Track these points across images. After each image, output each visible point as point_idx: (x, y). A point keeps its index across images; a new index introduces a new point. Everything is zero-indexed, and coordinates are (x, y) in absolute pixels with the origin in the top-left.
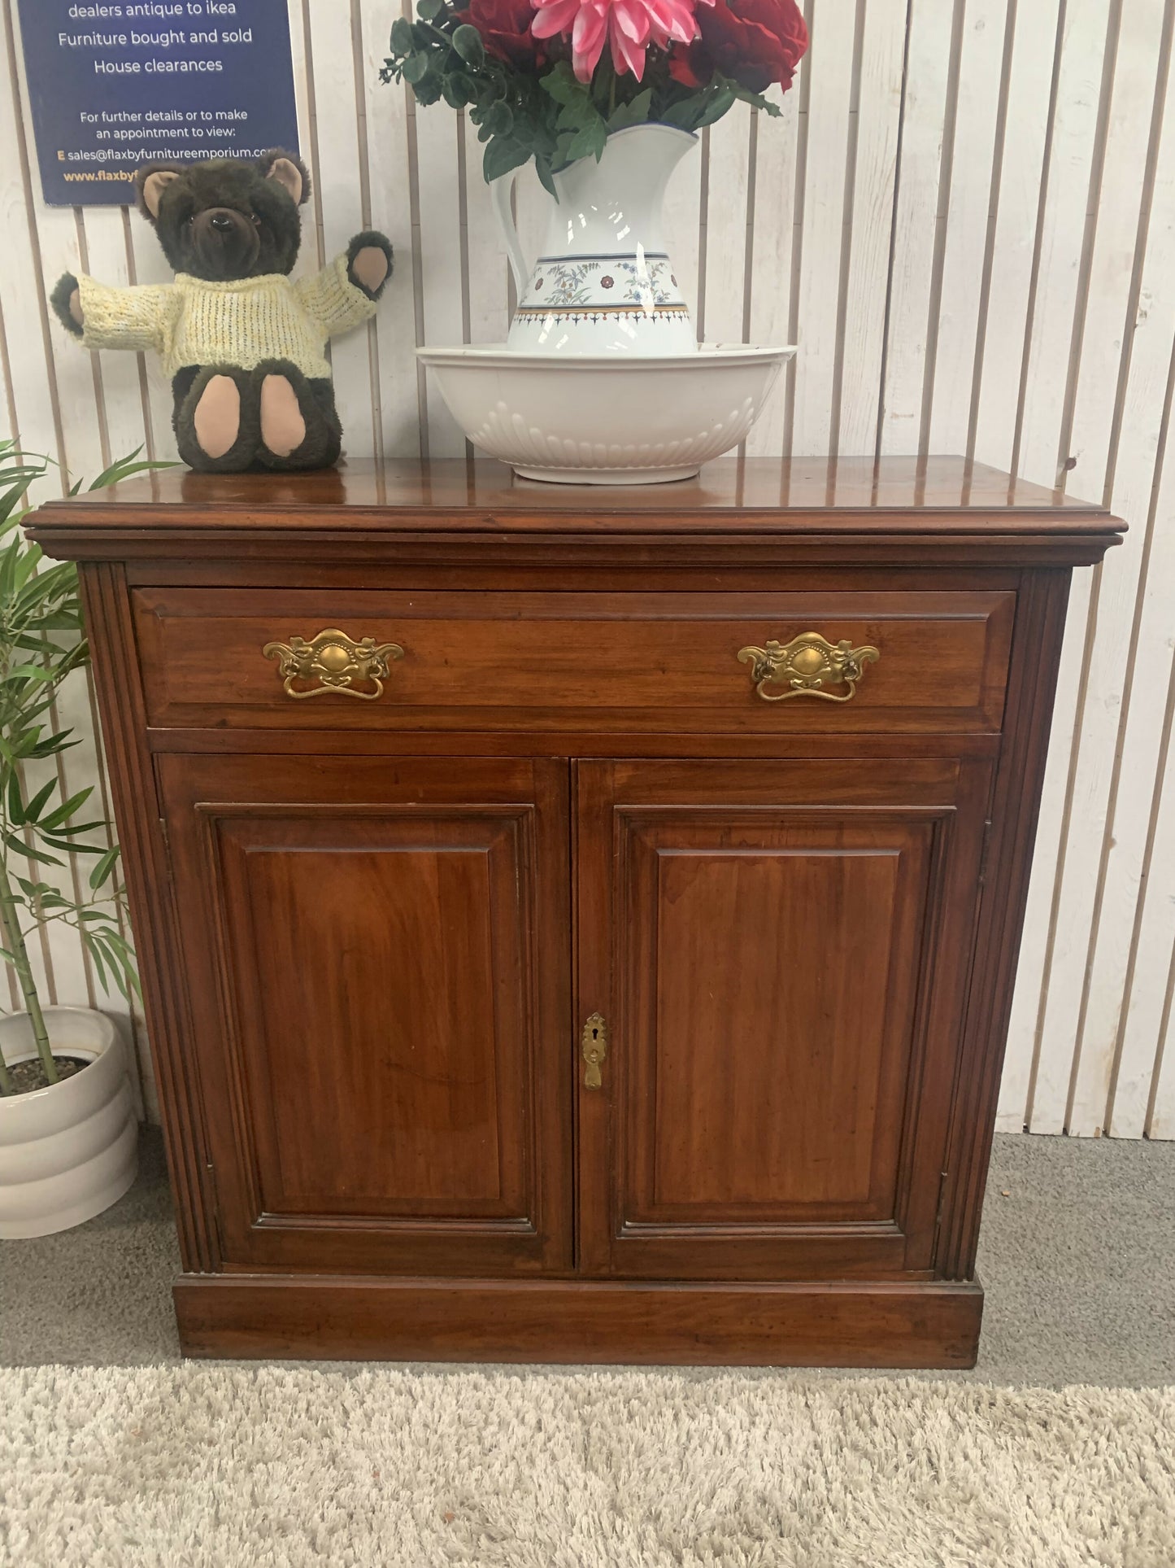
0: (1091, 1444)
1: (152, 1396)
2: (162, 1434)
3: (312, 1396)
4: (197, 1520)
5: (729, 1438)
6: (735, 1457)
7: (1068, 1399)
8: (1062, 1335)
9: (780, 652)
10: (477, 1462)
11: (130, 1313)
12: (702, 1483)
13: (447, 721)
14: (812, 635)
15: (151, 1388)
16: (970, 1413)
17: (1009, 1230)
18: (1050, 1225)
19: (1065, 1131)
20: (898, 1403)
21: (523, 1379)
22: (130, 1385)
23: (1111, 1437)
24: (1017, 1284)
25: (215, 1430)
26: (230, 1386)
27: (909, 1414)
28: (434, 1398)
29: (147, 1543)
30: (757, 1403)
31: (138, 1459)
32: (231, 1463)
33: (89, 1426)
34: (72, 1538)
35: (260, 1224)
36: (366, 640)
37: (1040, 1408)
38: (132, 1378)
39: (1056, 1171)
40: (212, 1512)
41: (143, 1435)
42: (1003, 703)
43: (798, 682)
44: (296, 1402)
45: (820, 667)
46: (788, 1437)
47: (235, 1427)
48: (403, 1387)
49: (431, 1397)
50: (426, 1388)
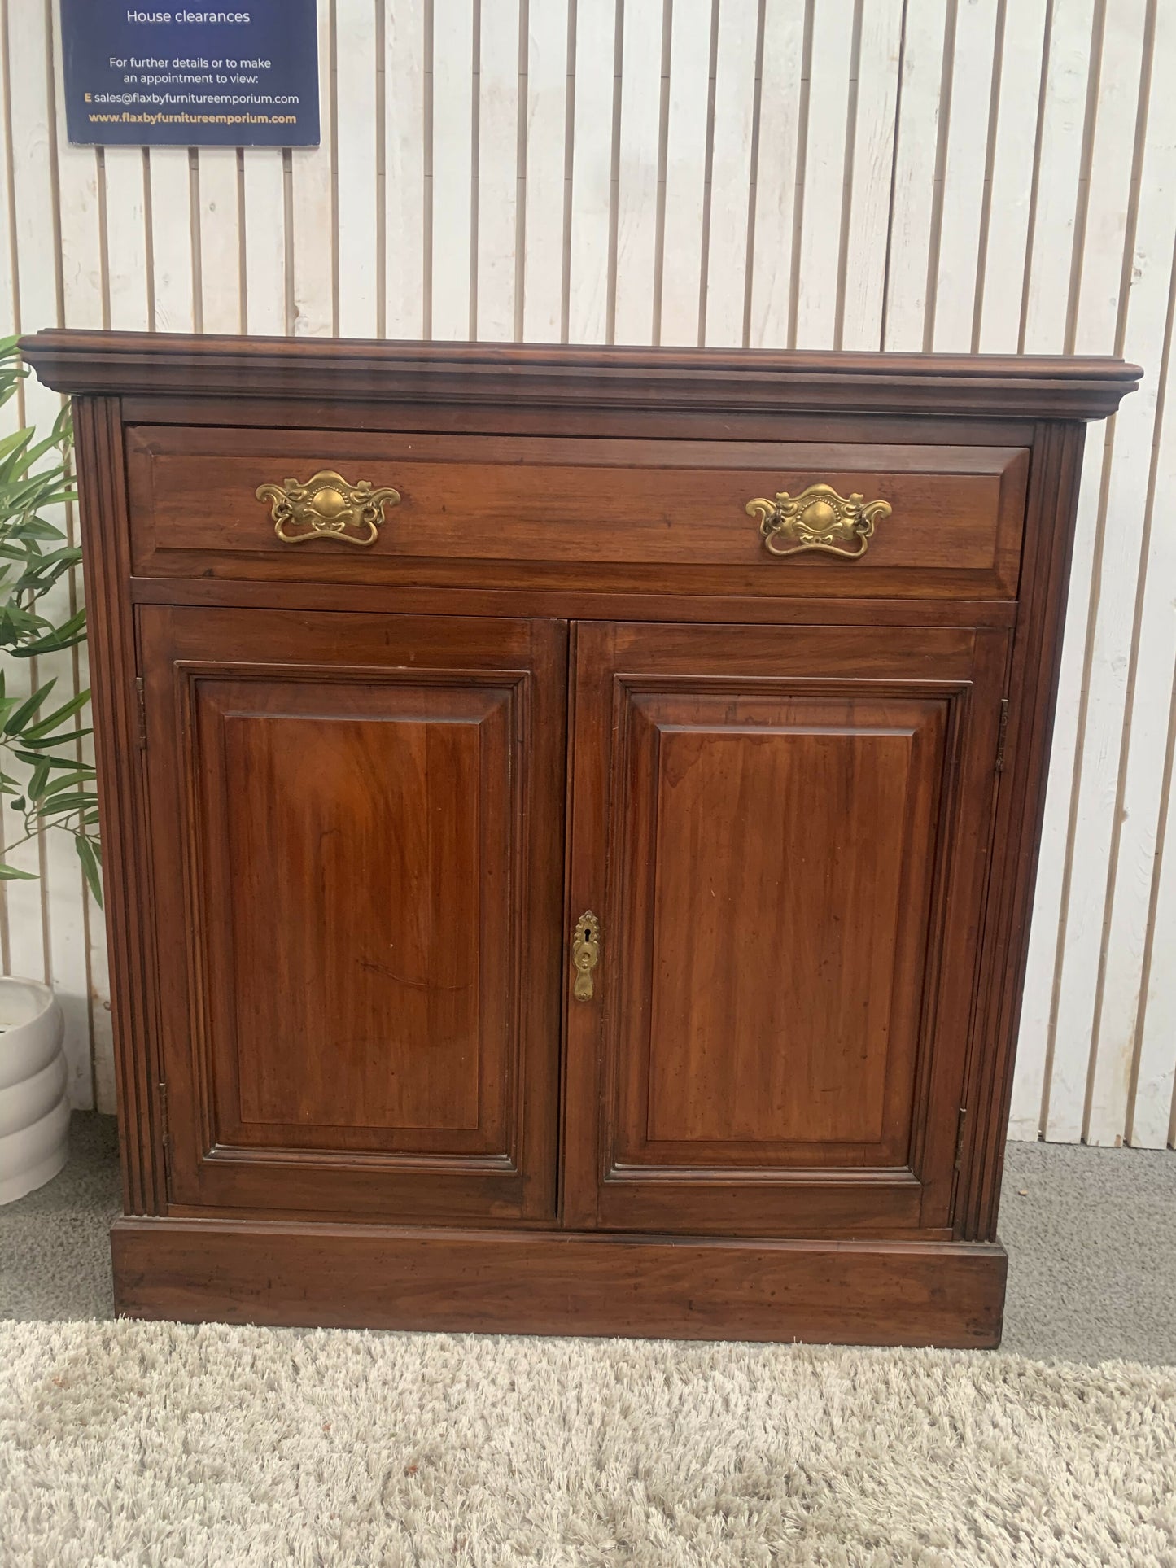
0: (1135, 1414)
1: (80, 1346)
2: (87, 1384)
3: (259, 1352)
4: (121, 1461)
5: (726, 1402)
6: (733, 1418)
7: (1106, 1372)
8: (1093, 1321)
9: (790, 505)
10: (442, 1417)
11: (61, 1279)
12: (697, 1443)
13: (442, 575)
14: (823, 487)
15: (78, 1341)
16: (997, 1383)
17: (1028, 1225)
18: (1073, 1222)
19: (1083, 1141)
20: (917, 1370)
21: (496, 1343)
23: (1157, 1409)
24: (1041, 1274)
25: (147, 1381)
26: (167, 1340)
27: (929, 1383)
28: (395, 1359)
29: (59, 1488)
30: (759, 1370)
31: (57, 1406)
32: (162, 1412)
35: (212, 1156)
36: (363, 484)
37: (1075, 1380)
38: (58, 1331)
39: (1077, 1175)
40: (138, 1458)
41: (64, 1384)
42: (1018, 566)
43: (809, 537)
44: (240, 1357)
45: (831, 521)
46: (794, 1403)
47: (170, 1379)
48: (361, 1346)
49: (392, 1356)
50: (387, 1348)
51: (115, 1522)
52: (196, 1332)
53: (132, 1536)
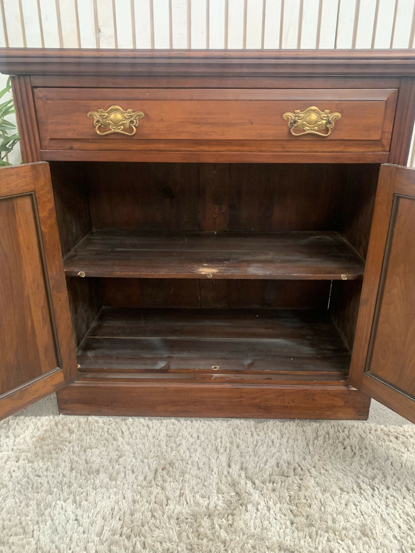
1: (47, 426)
2: (51, 439)
3: (109, 427)
4: (64, 467)
5: (273, 442)
6: (275, 448)
7: (405, 429)
9: (300, 115)
10: (174, 449)
12: (263, 457)
14: (314, 108)
15: (47, 423)
16: (367, 434)
20: (339, 430)
21: (192, 422)
22: (39, 422)
25: (71, 438)
26: (77, 423)
27: (343, 434)
29: (44, 476)
30: (284, 430)
31: (41, 447)
32: (77, 449)
33: (22, 436)
34: (14, 474)
36: (129, 110)
37: (395, 432)
38: (39, 420)
40: (70, 466)
41: (43, 439)
42: (390, 138)
43: (308, 128)
44: (103, 429)
45: (316, 122)
46: (296, 442)
47: (79, 437)
48: (145, 424)
49: (156, 427)
50: (154, 424)
51: (63, 489)
52: (87, 419)
53: (70, 494)
